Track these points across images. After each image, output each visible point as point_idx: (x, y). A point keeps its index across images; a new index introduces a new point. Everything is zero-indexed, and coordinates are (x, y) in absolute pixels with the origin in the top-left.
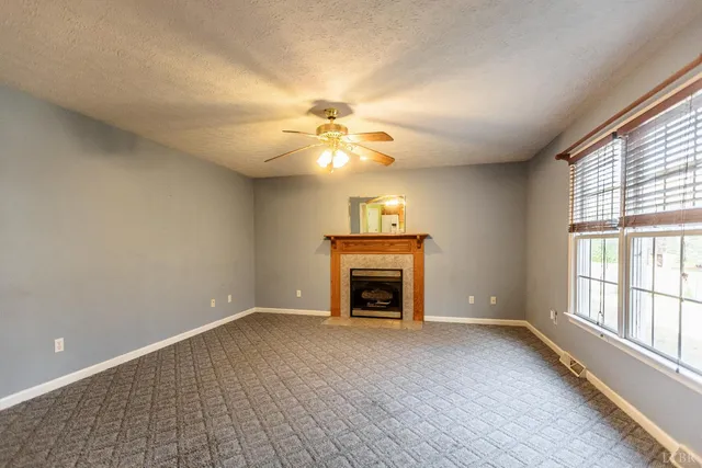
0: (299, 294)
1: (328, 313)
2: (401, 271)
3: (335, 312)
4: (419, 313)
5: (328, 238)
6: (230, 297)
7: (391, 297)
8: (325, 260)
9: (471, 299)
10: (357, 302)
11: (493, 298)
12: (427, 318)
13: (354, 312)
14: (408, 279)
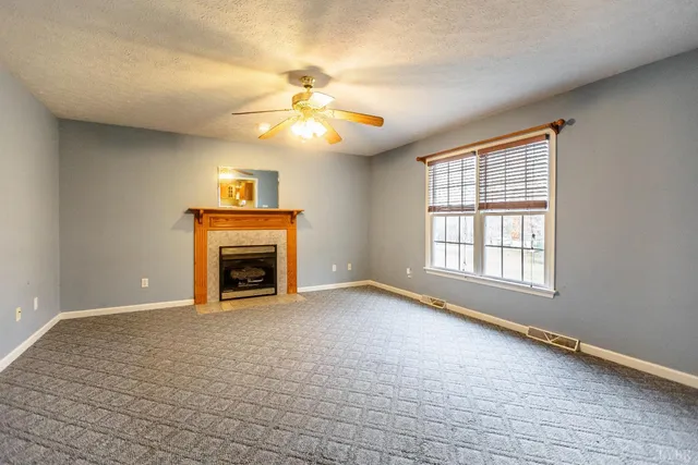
0: (145, 282)
1: (190, 302)
2: (275, 246)
3: (200, 298)
4: (292, 286)
5: (190, 211)
6: (36, 300)
7: (263, 273)
8: (187, 238)
9: (334, 268)
10: (228, 282)
11: (350, 265)
12: (299, 290)
13: (225, 295)
14: (282, 253)
